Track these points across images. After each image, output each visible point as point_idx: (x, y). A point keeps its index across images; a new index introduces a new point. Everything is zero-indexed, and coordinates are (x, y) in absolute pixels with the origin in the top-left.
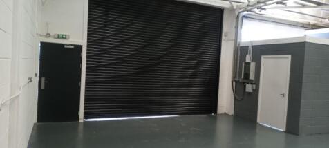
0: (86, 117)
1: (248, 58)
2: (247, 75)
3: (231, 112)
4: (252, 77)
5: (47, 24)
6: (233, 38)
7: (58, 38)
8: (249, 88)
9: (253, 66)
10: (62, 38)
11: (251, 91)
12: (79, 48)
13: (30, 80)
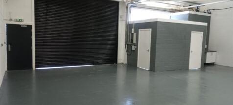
0: (36, 67)
1: (133, 31)
2: (132, 41)
3: (125, 62)
4: (134, 41)
5: (10, 13)
6: (125, 19)
7: (17, 21)
8: (133, 48)
9: (135, 35)
10: (19, 21)
11: (134, 49)
12: (30, 27)
13: (2, 45)
